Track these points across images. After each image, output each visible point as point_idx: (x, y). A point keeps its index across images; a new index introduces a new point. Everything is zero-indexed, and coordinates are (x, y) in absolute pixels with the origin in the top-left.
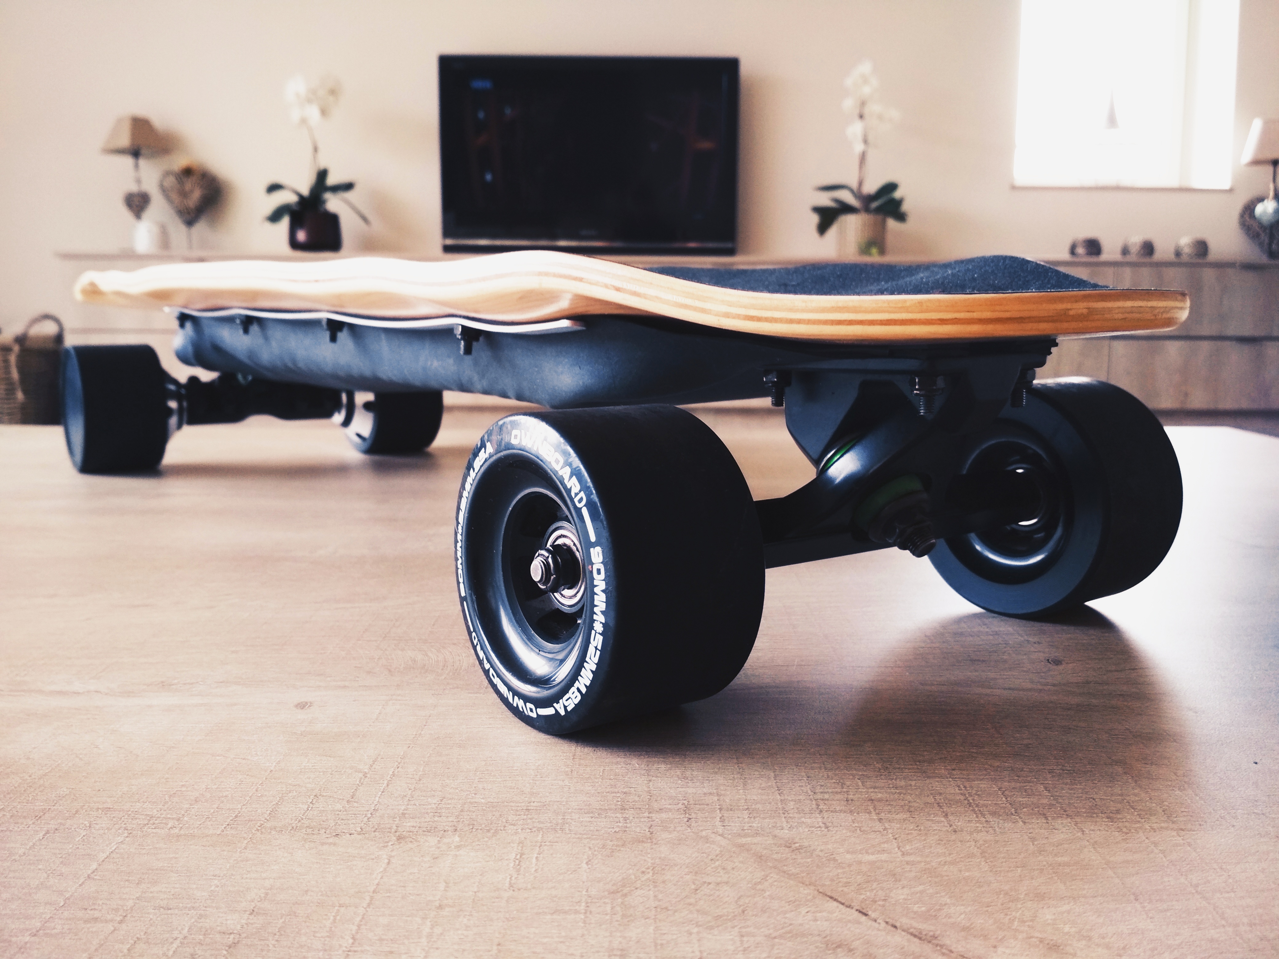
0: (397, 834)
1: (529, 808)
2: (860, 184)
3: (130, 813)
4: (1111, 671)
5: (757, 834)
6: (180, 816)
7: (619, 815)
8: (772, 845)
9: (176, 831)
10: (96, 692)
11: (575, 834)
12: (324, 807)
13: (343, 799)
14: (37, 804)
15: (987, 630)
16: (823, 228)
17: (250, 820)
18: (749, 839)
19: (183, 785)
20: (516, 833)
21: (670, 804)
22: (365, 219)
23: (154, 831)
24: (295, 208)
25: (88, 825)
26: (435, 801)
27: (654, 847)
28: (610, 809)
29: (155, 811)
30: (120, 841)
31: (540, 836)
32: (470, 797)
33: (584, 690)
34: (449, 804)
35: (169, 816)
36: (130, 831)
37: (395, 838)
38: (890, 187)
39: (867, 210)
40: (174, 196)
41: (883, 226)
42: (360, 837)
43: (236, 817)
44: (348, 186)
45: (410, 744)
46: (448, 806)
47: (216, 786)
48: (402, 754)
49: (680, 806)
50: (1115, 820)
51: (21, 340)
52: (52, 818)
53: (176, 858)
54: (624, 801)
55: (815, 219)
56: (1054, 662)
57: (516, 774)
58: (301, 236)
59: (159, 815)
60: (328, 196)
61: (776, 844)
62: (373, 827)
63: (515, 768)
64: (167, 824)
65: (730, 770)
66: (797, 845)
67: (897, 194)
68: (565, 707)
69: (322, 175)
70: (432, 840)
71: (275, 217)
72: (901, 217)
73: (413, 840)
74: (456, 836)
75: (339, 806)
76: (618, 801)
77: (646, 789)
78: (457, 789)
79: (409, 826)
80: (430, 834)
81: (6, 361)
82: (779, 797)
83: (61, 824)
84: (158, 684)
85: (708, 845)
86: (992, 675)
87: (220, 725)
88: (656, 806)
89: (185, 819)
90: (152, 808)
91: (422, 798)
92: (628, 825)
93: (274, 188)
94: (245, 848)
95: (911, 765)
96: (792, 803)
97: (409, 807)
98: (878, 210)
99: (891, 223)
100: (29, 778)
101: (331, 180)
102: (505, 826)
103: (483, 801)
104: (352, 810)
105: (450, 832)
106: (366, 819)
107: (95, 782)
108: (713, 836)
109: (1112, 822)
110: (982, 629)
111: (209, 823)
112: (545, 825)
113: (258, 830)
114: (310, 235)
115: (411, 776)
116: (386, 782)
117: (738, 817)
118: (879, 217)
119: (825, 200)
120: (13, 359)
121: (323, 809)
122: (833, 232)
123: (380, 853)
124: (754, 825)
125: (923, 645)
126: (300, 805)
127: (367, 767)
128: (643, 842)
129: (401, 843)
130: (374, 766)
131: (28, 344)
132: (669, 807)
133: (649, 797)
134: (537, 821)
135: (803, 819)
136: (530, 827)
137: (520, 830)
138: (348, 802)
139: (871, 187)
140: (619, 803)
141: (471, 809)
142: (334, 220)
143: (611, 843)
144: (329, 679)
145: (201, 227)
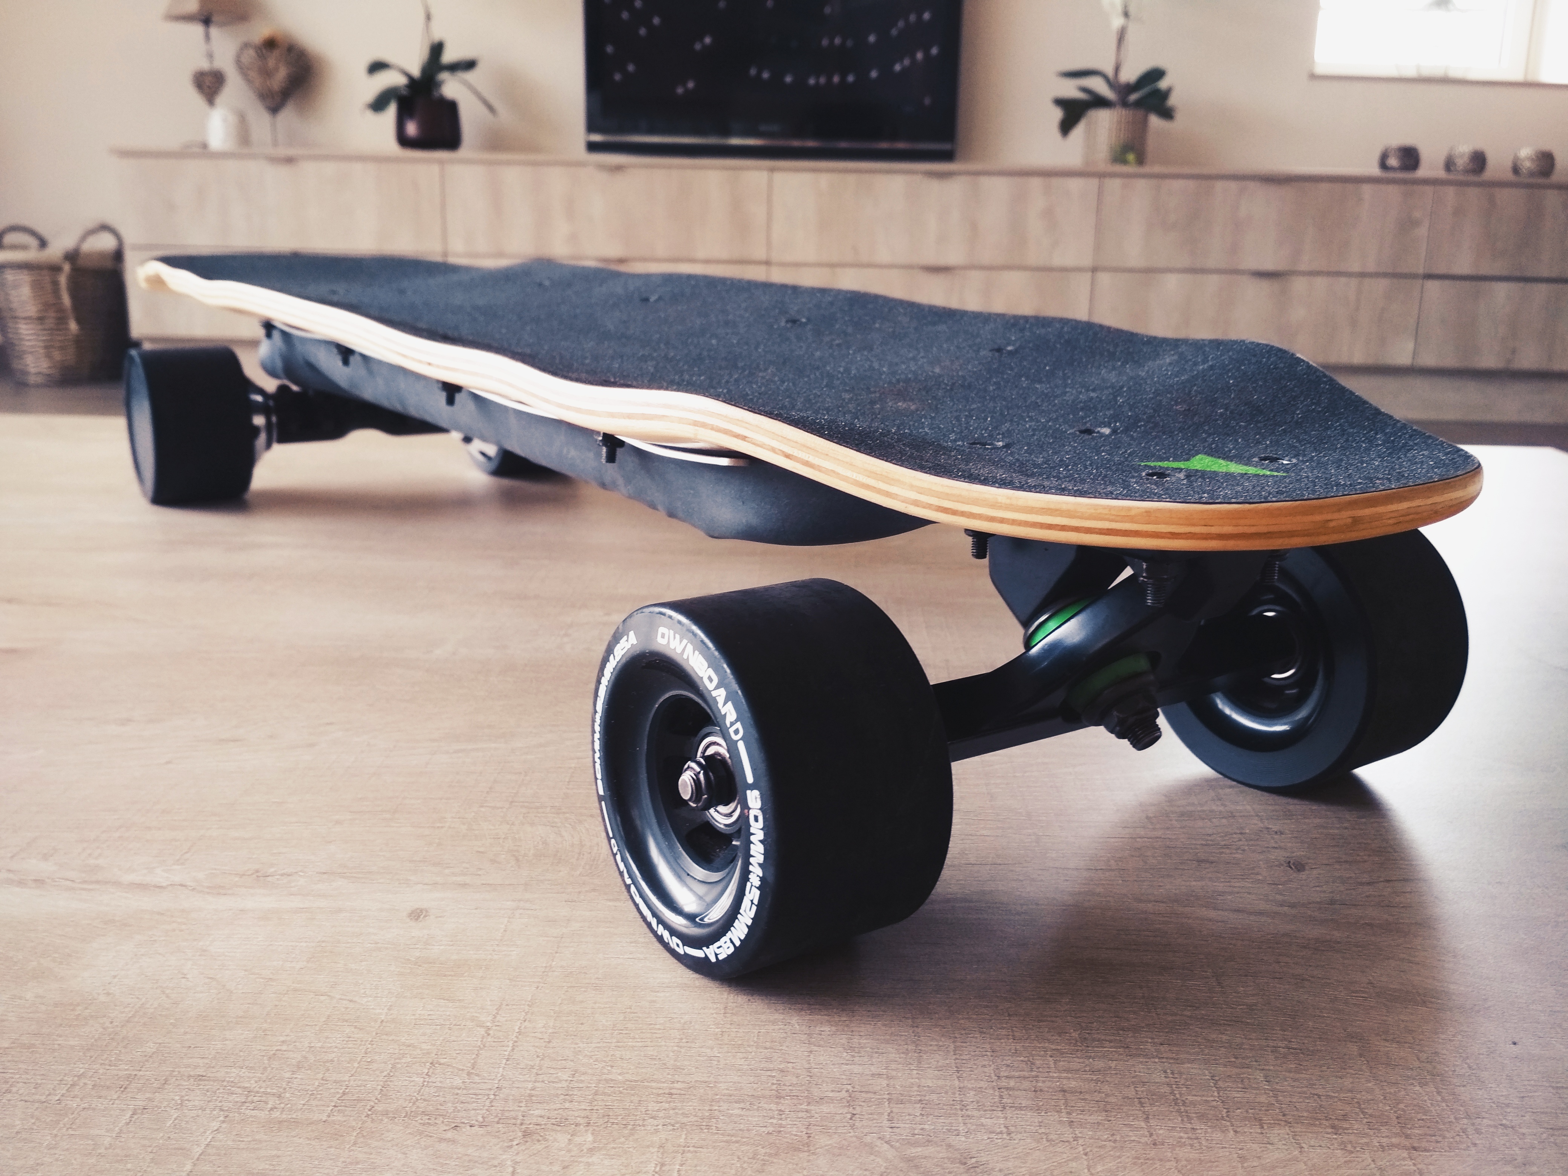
0: (523, 1127)
1: (673, 1091)
2: (1117, 69)
3: (225, 1083)
4: (1362, 884)
5: (929, 1141)
6: (281, 1090)
7: (773, 1106)
8: (946, 1161)
9: (276, 1114)
10: (181, 885)
11: (722, 1134)
12: (441, 1082)
13: (463, 1070)
14: (121, 1067)
15: (1221, 808)
16: (1066, 126)
17: (359, 1100)
18: (920, 1149)
19: (283, 1042)
20: (657, 1131)
21: (833, 1091)
22: (491, 108)
23: (254, 1113)
24: (404, 92)
25: (179, 1102)
26: (565, 1077)
27: (811, 1158)
28: (764, 1097)
29: (253, 1082)
30: (215, 1128)
31: (684, 1136)
32: (605, 1071)
33: (738, 943)
34: (582, 1081)
35: (269, 1090)
36: (226, 1113)
37: (520, 1134)
38: (1156, 74)
39: (1125, 104)
40: (253, 74)
41: (1145, 122)
42: (481, 1131)
43: (344, 1094)
44: (469, 65)
45: (539, 982)
46: (581, 1085)
47: (320, 1045)
48: (529, 999)
49: (844, 1094)
50: (1340, 1131)
51: (72, 256)
52: (140, 1090)
53: (278, 1157)
54: (779, 1084)
55: (1058, 114)
56: (1296, 867)
57: (658, 1036)
58: (412, 129)
59: (257, 1089)
60: (444, 76)
61: (949, 1159)
62: (496, 1116)
63: (657, 1027)
64: (266, 1103)
65: (903, 1038)
66: (974, 1160)
67: (1163, 84)
68: (716, 955)
69: (437, 49)
70: (561, 1139)
71: (379, 105)
72: (1167, 114)
73: (541, 1138)
74: (590, 1135)
75: (458, 1082)
76: (773, 1084)
77: (807, 1066)
78: (591, 1057)
79: (537, 1116)
80: (559, 1128)
81: (55, 284)
82: (957, 1082)
83: (149, 1099)
84: (252, 874)
85: (872, 1157)
86: (1220, 887)
87: (323, 944)
88: (816, 1092)
89: (288, 1095)
90: (249, 1077)
91: (552, 1071)
92: (784, 1123)
93: (377, 67)
94: (355, 1144)
95: (1114, 1034)
96: (972, 1093)
97: (537, 1084)
98: (1138, 104)
99: (1154, 121)
100: (110, 1025)
101: (448, 57)
102: (644, 1120)
103: (620, 1078)
104: (473, 1088)
105: (582, 1127)
106: (488, 1103)
107: (186, 1033)
108: (879, 1143)
109: (1336, 1134)
110: (1214, 808)
111: (314, 1103)
112: (689, 1119)
113: (368, 1116)
114: (422, 126)
115: (539, 1035)
116: (510, 1044)
117: (909, 1115)
118: (1140, 113)
119: (1071, 90)
120: (63, 280)
121: (440, 1085)
122: (1079, 131)
123: (504, 1157)
124: (926, 1127)
125: (1142, 832)
126: (415, 1078)
127: (490, 1018)
128: (799, 1150)
129: (527, 1142)
130: (498, 1018)
131: (81, 262)
132: (831, 1094)
133: (808, 1078)
134: (680, 1112)
135: (983, 1120)
136: (673, 1122)
137: (660, 1127)
138: (469, 1074)
139: (1130, 74)
140: (774, 1087)
141: (606, 1091)
142: (451, 108)
143: (763, 1151)
144: (447, 871)
145: (287, 114)
